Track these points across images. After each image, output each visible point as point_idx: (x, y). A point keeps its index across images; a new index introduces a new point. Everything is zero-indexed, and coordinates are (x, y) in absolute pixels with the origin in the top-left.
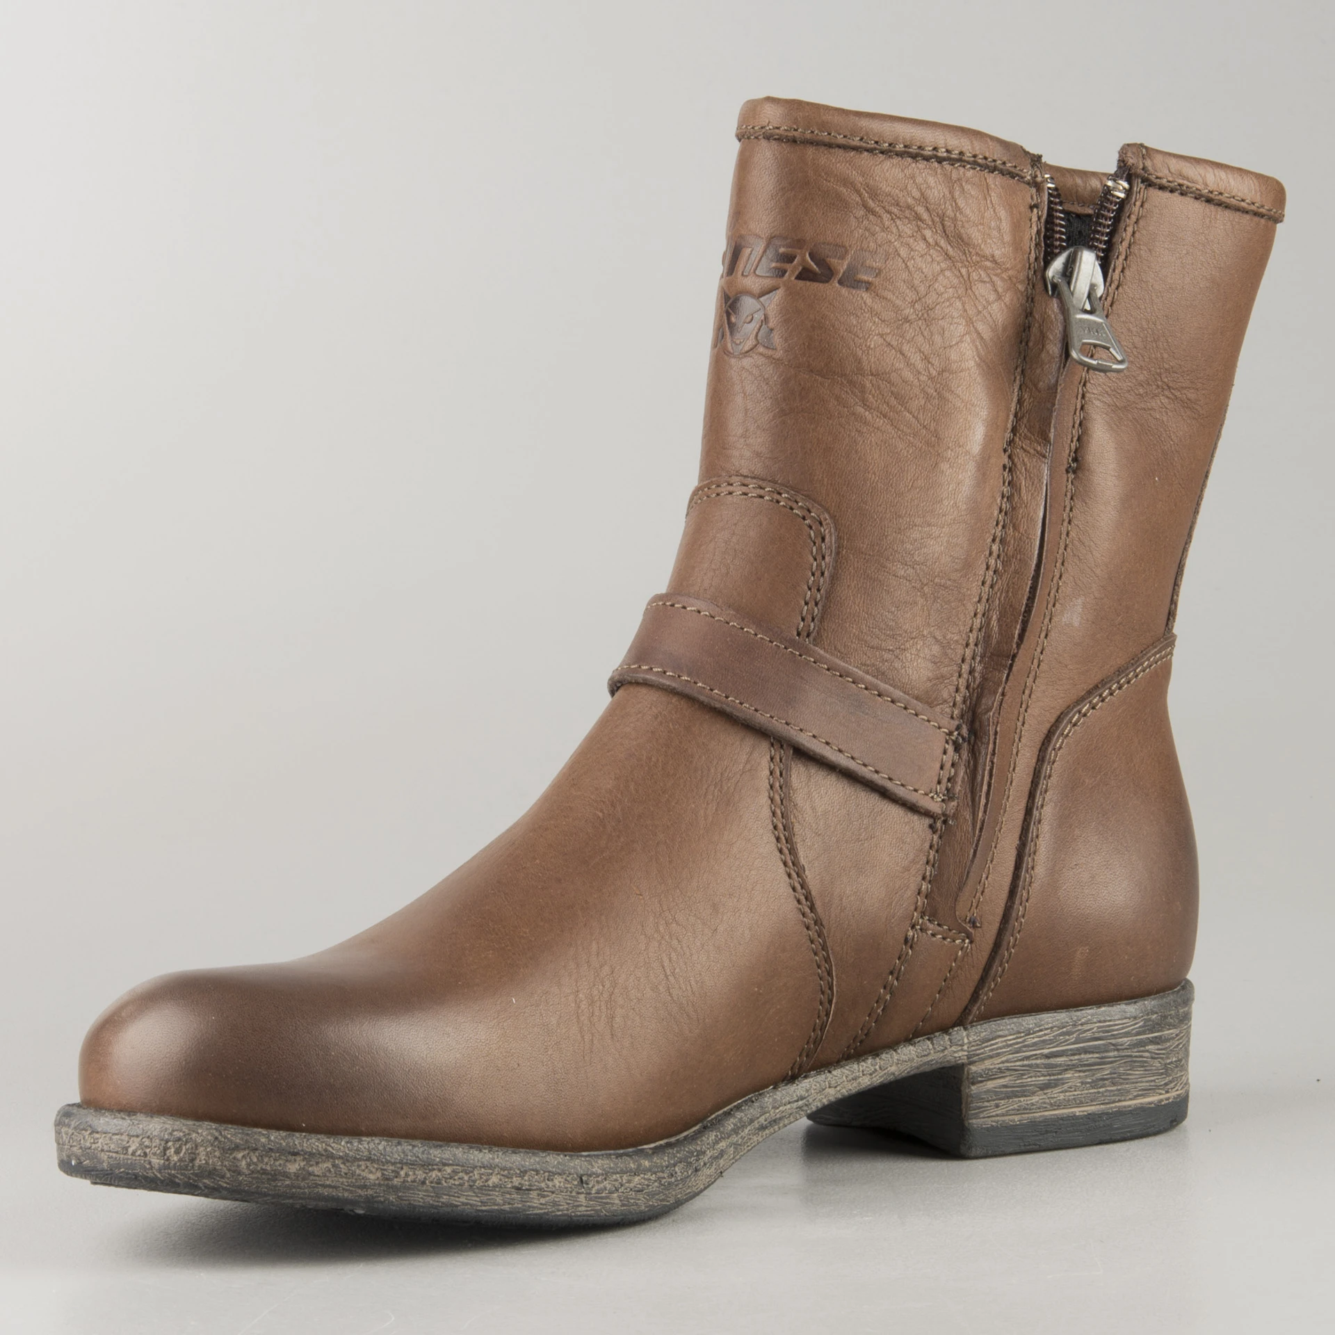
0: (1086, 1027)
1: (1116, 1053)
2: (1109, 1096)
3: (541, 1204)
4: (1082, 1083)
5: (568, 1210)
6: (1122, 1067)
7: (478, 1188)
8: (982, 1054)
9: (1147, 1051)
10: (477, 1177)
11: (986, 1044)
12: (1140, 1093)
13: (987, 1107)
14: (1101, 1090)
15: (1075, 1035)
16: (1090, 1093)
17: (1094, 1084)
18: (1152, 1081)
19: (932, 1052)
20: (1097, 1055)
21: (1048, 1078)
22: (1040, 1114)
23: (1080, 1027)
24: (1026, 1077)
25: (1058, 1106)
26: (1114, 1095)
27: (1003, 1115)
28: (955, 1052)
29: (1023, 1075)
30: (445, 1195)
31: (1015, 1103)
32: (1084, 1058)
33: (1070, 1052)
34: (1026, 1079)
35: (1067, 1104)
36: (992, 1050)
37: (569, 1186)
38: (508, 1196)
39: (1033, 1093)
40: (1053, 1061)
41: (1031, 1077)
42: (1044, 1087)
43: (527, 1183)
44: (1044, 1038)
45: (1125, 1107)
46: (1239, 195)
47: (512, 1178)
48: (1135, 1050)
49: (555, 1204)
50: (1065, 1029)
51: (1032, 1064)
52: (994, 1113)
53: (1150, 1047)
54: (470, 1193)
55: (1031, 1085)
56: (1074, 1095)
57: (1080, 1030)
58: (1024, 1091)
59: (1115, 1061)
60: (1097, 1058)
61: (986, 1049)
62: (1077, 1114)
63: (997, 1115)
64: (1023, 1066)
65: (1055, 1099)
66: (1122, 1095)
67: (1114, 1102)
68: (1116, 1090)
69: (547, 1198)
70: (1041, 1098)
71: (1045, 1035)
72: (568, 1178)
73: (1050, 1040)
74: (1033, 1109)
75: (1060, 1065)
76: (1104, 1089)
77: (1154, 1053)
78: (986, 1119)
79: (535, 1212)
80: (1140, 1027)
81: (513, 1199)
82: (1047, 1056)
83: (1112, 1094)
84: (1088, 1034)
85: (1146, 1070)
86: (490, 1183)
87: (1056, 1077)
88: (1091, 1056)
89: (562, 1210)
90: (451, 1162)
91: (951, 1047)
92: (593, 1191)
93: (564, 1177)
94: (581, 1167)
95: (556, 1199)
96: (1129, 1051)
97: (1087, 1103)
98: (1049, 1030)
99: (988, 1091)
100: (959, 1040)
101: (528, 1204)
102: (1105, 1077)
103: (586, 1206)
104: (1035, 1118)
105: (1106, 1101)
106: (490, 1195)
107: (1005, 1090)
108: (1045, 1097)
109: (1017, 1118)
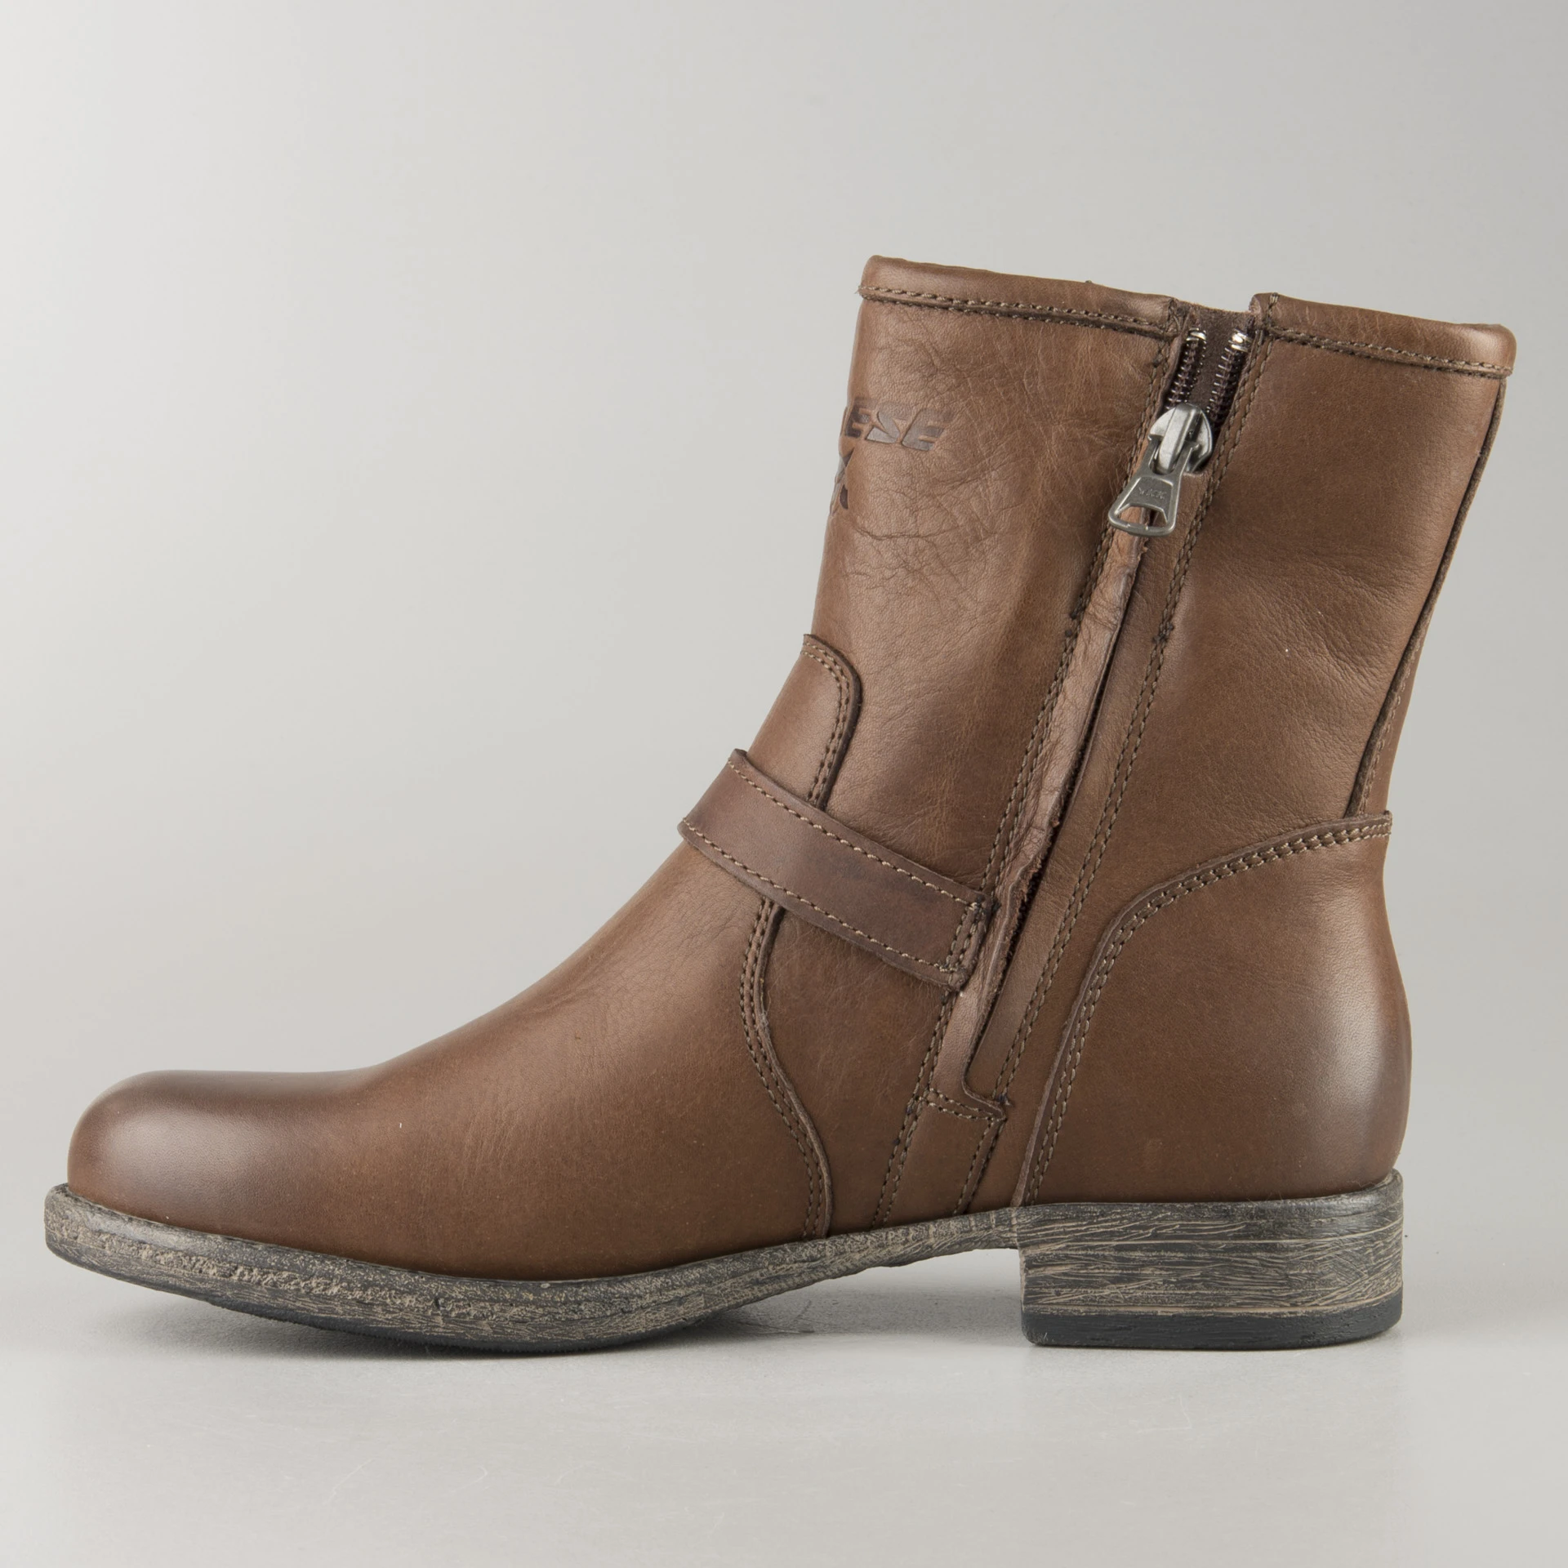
0: (1164, 1224)
1: (1207, 1255)
2: (1202, 1300)
3: (387, 1319)
4: (1164, 1282)
5: (420, 1328)
6: (1218, 1271)
7: (315, 1295)
8: (1033, 1237)
9: (1255, 1258)
10: (314, 1285)
11: (1039, 1228)
12: (1247, 1301)
13: (1045, 1293)
14: (1190, 1292)
15: (1151, 1231)
16: (1176, 1294)
17: (1180, 1284)
18: (1266, 1291)
19: (974, 1229)
20: (1182, 1255)
21: (1120, 1271)
22: (1112, 1309)
23: (1156, 1223)
24: (1093, 1267)
25: (1136, 1302)
26: (1207, 1300)
27: (1065, 1304)
28: (1001, 1232)
29: (1087, 1265)
30: (281, 1298)
31: (1079, 1294)
32: (1164, 1256)
33: (1144, 1248)
34: (1092, 1269)
35: (1145, 1301)
36: (1047, 1235)
37: (421, 1306)
38: (349, 1307)
39: (1103, 1286)
40: (1124, 1254)
41: (1099, 1268)
42: (1116, 1280)
43: (370, 1298)
44: (1112, 1229)
45: (1223, 1314)
47: (352, 1291)
48: (1234, 1255)
49: (403, 1321)
50: (1138, 1223)
51: (1098, 1254)
52: (1054, 1301)
53: (1258, 1254)
54: (306, 1299)
55: (1098, 1277)
56: (1154, 1294)
57: (1156, 1226)
58: (1090, 1282)
59: (1208, 1264)
60: (1183, 1257)
61: (1039, 1233)
62: (1159, 1314)
63: (1058, 1304)
64: (1087, 1255)
65: (1130, 1296)
66: (1219, 1301)
67: (1208, 1307)
68: (1211, 1295)
69: (395, 1315)
70: (1113, 1291)
71: (1112, 1226)
72: (419, 1299)
73: (1118, 1232)
74: (1102, 1302)
75: (1134, 1260)
76: (1195, 1292)
77: (1266, 1261)
78: (1045, 1306)
79: (380, 1326)
80: (1239, 1231)
81: (354, 1311)
82: (1119, 1248)
83: (1205, 1298)
84: (1169, 1231)
85: (1253, 1278)
86: (329, 1293)
87: (1130, 1272)
88: (1173, 1254)
89: (413, 1328)
90: (286, 1268)
91: (996, 1226)
92: (453, 1315)
93: (415, 1296)
94: (437, 1291)
95: (404, 1317)
96: (1226, 1254)
97: (1172, 1303)
98: (1119, 1222)
99: (1046, 1278)
100: (1005, 1221)
101: (371, 1317)
102: (1194, 1279)
103: (444, 1328)
104: (1105, 1311)
105: (1197, 1304)
106: (327, 1304)
107: (1066, 1278)
108: (1118, 1291)
109: (1082, 1309)
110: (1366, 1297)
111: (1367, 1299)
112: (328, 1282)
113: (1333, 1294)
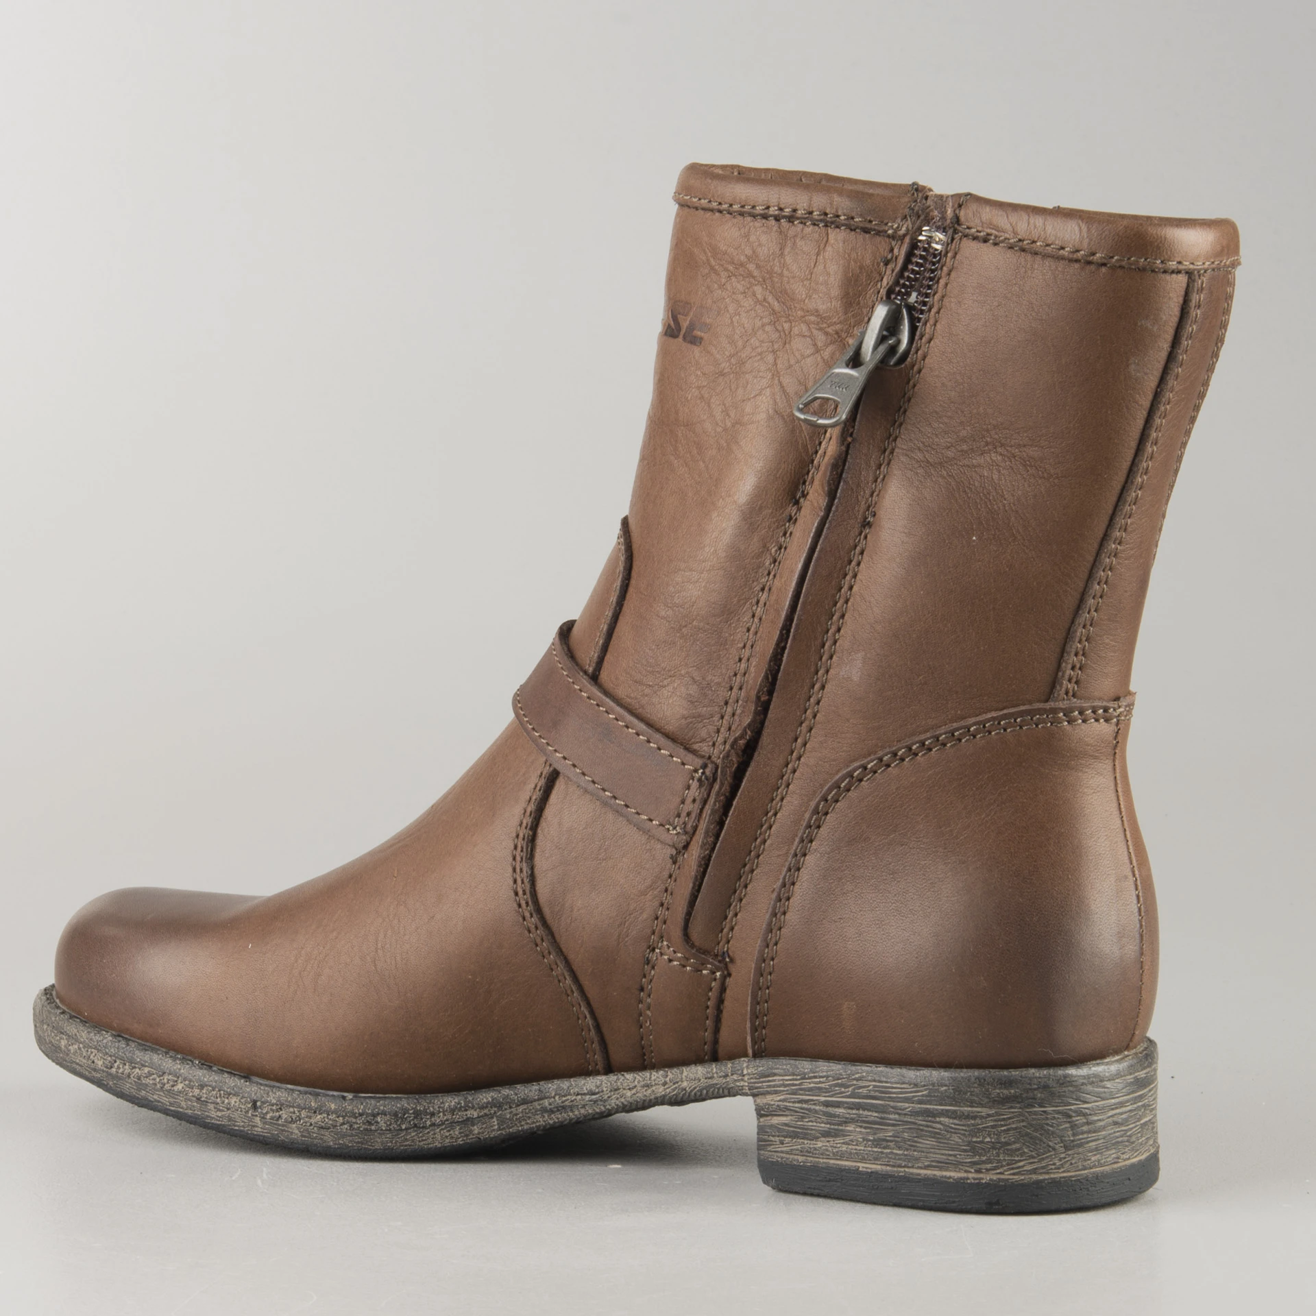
0: (861, 1083)
1: (897, 1116)
2: (895, 1159)
3: (217, 1116)
4: (864, 1139)
5: (243, 1126)
6: (907, 1133)
7: (166, 1090)
8: (760, 1088)
9: (940, 1123)
10: (166, 1081)
11: (764, 1079)
12: (934, 1164)
13: (771, 1141)
14: (886, 1151)
15: (850, 1089)
16: (873, 1151)
17: (877, 1143)
18: (951, 1155)
19: (715, 1075)
20: (876, 1114)
21: (828, 1126)
22: (825, 1160)
23: (855, 1082)
24: (807, 1120)
25: (841, 1156)
26: (899, 1159)
27: (787, 1153)
28: (736, 1080)
29: (803, 1117)
30: (144, 1090)
31: (797, 1144)
32: (862, 1115)
33: (846, 1105)
34: (807, 1122)
35: (849, 1156)
36: (769, 1086)
37: (243, 1107)
38: (190, 1103)
39: (816, 1138)
40: (830, 1110)
41: (812, 1122)
42: (826, 1134)
43: (205, 1096)
44: (820, 1085)
45: (912, 1174)
46: (1057, 242)
47: (193, 1089)
48: (920, 1118)
49: (230, 1119)
50: (840, 1081)
51: (810, 1108)
52: (779, 1149)
53: (942, 1119)
54: (160, 1093)
55: (812, 1130)
56: (856, 1149)
57: (855, 1085)
58: (806, 1134)
59: (899, 1125)
60: (877, 1117)
61: (764, 1084)
62: (860, 1169)
63: (782, 1152)
64: (802, 1108)
65: (837, 1149)
66: (909, 1162)
67: (900, 1166)
68: (902, 1155)
69: (224, 1113)
70: (824, 1144)
71: (820, 1082)
72: (242, 1101)
73: (825, 1088)
74: (816, 1154)
75: (838, 1116)
76: (889, 1151)
77: (948, 1126)
78: (773, 1153)
79: (213, 1121)
80: (923, 1096)
81: (194, 1106)
82: (827, 1104)
83: (897, 1157)
84: (864, 1091)
85: (940, 1142)
86: (175, 1088)
87: (836, 1127)
88: (870, 1113)
89: (238, 1126)
90: (147, 1064)
91: (732, 1075)
92: (268, 1117)
93: (239, 1098)
94: (256, 1094)
95: (231, 1115)
96: (912, 1117)
97: (871, 1160)
98: (825, 1079)
99: (771, 1126)
100: (738, 1070)
101: (207, 1113)
102: (888, 1138)
103: (261, 1128)
104: (818, 1162)
105: (891, 1163)
106: (176, 1099)
107: (787, 1128)
108: (827, 1144)
109: (801, 1159)
110: (1062, 1170)
111: (1064, 1172)
112: (176, 1079)
113: (1021, 1164)
